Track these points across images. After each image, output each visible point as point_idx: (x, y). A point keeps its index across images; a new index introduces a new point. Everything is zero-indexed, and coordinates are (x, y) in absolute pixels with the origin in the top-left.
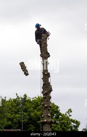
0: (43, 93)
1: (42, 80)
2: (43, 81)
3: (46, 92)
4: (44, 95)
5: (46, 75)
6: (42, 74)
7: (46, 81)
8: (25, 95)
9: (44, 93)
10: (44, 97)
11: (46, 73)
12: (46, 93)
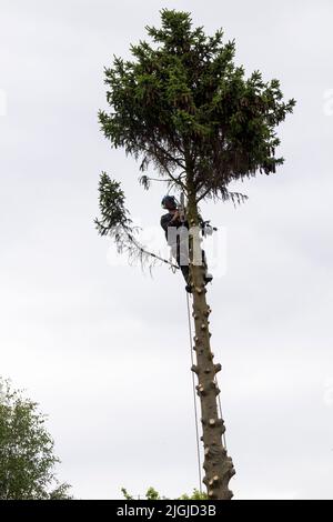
0: (206, 481)
1: (202, 443)
2: (205, 446)
3: (216, 478)
4: (210, 488)
5: (212, 426)
6: (200, 424)
7: (214, 445)
8: (150, 492)
9: (211, 483)
10: (211, 493)
11: (212, 422)
12: (215, 482)
